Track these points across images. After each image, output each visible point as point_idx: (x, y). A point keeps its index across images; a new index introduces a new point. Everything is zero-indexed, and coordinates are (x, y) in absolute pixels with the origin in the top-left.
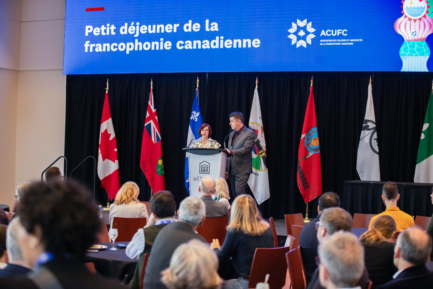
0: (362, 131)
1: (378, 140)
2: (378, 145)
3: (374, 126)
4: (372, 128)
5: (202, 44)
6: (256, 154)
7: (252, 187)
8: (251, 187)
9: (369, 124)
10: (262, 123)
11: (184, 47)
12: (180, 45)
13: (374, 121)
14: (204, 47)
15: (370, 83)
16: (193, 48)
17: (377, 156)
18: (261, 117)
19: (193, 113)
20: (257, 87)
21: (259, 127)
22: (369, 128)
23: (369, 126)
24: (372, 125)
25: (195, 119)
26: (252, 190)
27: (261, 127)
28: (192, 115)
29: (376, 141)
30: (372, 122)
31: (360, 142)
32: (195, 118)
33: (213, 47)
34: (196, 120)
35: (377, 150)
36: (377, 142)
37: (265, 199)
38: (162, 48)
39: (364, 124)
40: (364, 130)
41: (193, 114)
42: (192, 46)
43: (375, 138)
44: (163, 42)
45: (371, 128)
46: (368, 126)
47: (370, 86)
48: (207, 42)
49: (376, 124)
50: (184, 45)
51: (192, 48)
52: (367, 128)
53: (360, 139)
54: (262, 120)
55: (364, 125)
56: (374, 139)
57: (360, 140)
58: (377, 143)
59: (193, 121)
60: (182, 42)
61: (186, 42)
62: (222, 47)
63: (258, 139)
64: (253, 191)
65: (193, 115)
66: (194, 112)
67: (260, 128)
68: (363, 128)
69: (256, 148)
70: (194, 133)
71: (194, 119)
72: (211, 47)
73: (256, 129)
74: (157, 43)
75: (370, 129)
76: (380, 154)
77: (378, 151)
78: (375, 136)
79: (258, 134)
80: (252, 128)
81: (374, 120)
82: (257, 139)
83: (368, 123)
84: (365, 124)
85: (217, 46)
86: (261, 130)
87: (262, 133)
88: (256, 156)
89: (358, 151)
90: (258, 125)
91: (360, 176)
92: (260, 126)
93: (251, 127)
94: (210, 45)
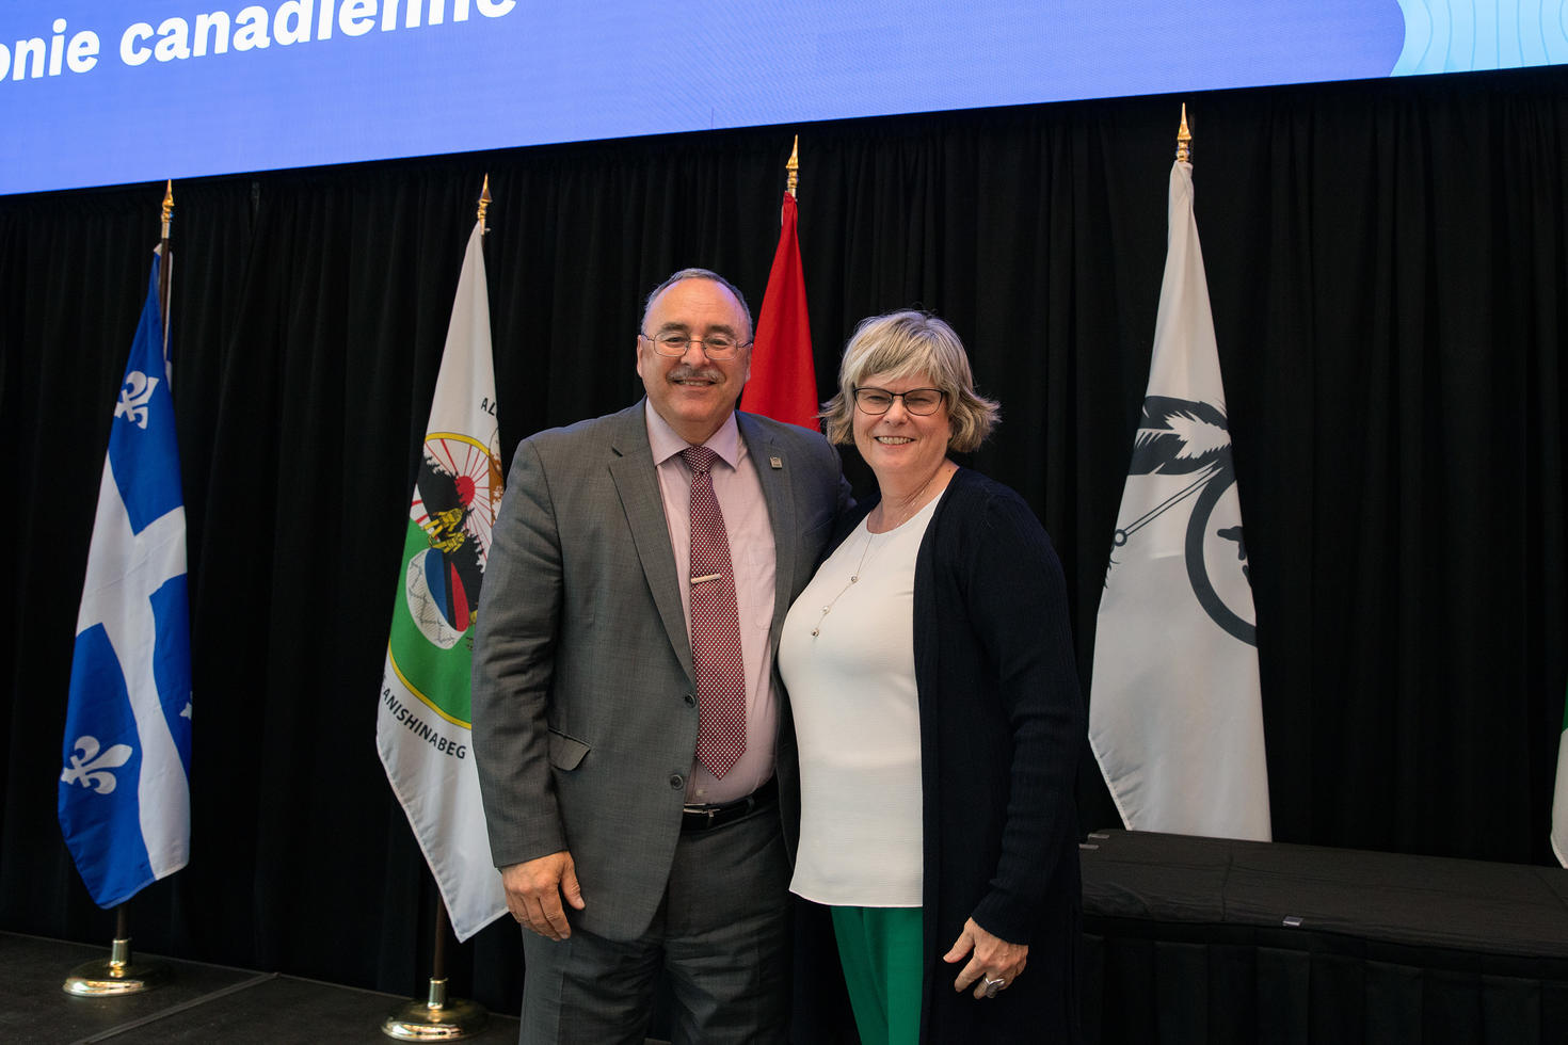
0: (1132, 481)
1: (1250, 537)
2: (1253, 574)
3: (1220, 438)
4: (1206, 458)
5: (234, 28)
6: (453, 623)
7: (426, 829)
8: (422, 825)
9: (1179, 425)
10: (496, 437)
11: (153, 54)
12: (138, 44)
13: (1218, 402)
14: (242, 44)
15: (1182, 152)
16: (191, 53)
17: (1246, 658)
18: (492, 399)
19: (130, 379)
20: (480, 228)
21: (478, 465)
22: (1183, 454)
23: (1184, 443)
24: (1199, 437)
25: (139, 417)
26: (424, 849)
27: (490, 457)
28: (124, 393)
29: (1234, 546)
30: (1203, 411)
31: (1116, 554)
32: (137, 411)
33: (284, 38)
34: (143, 425)
35: (1247, 613)
36: (1241, 557)
37: (494, 908)
38: (55, 69)
39: (1140, 432)
40: (1146, 471)
41: (131, 388)
42: (190, 44)
43: (1229, 526)
44: (62, 37)
45: (1197, 455)
46: (1175, 443)
47: (1181, 177)
48: (259, 13)
49: (1232, 423)
50: (151, 43)
51: (187, 56)
52: (1166, 456)
53: (1112, 532)
54: (499, 417)
55: (1142, 433)
56: (1222, 533)
57: (1119, 538)
58: (1245, 562)
59: (128, 426)
60: (145, 30)
61: (163, 29)
62: (325, 33)
63: (473, 532)
64: (429, 851)
65: (129, 392)
66: (135, 378)
67: (486, 466)
68: (1135, 463)
69: (454, 584)
70: (126, 493)
71: (132, 418)
72: (273, 41)
73: (461, 475)
74: (38, 45)
75: (1189, 466)
76: (1267, 637)
77: (1250, 618)
78: (1228, 509)
79: (471, 506)
80: (441, 468)
81: (1217, 400)
82: (468, 530)
83: (1172, 421)
84: (1155, 432)
85: (303, 34)
86: (487, 476)
87: (492, 498)
88: (457, 635)
89: (1100, 616)
90: (475, 450)
91: (1113, 794)
92: (482, 456)
93: (435, 461)
94: (270, 32)
